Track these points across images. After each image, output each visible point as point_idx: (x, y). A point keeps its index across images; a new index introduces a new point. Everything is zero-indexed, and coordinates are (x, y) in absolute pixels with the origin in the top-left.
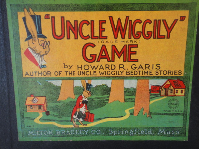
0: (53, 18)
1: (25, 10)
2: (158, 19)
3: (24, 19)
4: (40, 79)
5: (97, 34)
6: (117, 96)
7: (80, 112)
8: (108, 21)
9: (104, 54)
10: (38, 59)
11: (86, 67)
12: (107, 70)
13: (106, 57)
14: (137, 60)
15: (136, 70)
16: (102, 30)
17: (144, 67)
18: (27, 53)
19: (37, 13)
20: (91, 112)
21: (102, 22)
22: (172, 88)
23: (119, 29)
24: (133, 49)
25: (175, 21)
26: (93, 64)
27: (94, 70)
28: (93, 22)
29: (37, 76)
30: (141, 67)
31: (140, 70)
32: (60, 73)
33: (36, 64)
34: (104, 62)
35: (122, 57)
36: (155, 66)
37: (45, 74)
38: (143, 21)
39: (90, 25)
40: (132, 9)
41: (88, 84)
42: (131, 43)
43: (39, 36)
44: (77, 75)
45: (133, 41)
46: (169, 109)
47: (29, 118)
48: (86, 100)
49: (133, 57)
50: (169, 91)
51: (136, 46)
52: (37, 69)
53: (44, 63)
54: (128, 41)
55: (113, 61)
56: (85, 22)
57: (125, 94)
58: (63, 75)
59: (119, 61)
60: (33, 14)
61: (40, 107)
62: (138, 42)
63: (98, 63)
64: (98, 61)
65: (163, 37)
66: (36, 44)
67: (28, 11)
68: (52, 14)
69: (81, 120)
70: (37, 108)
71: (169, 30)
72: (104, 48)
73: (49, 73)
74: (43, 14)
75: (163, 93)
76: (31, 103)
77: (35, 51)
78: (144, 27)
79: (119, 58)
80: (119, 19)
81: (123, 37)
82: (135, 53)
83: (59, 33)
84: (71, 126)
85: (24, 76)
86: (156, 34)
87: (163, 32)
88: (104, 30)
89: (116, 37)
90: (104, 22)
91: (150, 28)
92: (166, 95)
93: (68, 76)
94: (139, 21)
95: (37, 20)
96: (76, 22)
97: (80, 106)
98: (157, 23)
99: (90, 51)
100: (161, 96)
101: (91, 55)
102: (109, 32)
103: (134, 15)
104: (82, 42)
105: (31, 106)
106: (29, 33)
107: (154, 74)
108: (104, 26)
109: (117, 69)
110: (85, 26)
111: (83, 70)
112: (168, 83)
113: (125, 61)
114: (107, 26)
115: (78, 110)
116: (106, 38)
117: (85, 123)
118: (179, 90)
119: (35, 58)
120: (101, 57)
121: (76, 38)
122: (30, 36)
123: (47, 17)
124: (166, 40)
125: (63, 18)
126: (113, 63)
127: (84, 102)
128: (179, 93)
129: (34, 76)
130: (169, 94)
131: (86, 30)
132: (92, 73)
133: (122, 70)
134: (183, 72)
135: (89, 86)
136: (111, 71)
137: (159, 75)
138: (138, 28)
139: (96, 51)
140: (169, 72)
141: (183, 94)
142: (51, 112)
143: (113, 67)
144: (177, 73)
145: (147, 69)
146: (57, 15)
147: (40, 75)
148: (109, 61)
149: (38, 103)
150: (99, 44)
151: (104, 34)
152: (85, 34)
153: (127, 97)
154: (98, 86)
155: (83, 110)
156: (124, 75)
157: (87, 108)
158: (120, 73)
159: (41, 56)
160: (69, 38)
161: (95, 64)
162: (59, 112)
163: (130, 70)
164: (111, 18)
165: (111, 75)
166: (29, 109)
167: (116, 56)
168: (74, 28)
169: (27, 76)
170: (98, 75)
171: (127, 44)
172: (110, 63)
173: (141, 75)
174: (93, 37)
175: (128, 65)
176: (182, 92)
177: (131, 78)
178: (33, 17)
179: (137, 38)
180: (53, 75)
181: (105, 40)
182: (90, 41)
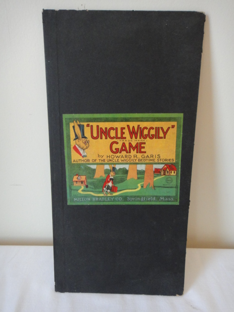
0: (92, 126)
1: (75, 122)
2: (158, 126)
3: (74, 127)
4: (82, 164)
5: (119, 135)
6: (132, 175)
7: (108, 186)
8: (126, 128)
9: (124, 148)
10: (81, 151)
11: (113, 157)
12: (126, 158)
13: (126, 150)
14: (145, 152)
15: (145, 158)
16: (122, 133)
17: (150, 156)
18: (75, 148)
19: (82, 123)
20: (115, 185)
21: (122, 129)
22: (168, 170)
23: (134, 132)
24: (142, 145)
25: (169, 128)
26: (117, 155)
27: (118, 158)
28: (117, 128)
29: (81, 162)
30: (148, 156)
31: (147, 158)
32: (95, 160)
33: (81, 155)
34: (124, 153)
35: (136, 150)
36: (157, 156)
37: (86, 161)
38: (149, 128)
39: (115, 131)
40: (142, 121)
41: (113, 168)
42: (141, 142)
43: (82, 137)
44: (106, 162)
45: (142, 140)
46: (166, 184)
47: (75, 190)
48: (112, 177)
49: (143, 150)
50: (166, 172)
51: (145, 143)
52: (81, 158)
53: (85, 154)
54: (139, 140)
55: (130, 152)
56: (112, 128)
57: (138, 174)
58: (98, 161)
59: (133, 153)
60: (79, 124)
61: (82, 182)
62: (145, 141)
63: (120, 154)
64: (120, 152)
65: (162, 138)
66: (81, 142)
67: (76, 122)
68: (91, 124)
69: (109, 191)
70: (80, 183)
71: (165, 133)
72: (124, 145)
73: (88, 160)
74: (85, 124)
75: (162, 173)
76: (76, 180)
77: (80, 147)
78: (149, 132)
79: (134, 150)
80: (133, 127)
81: (136, 138)
82: (144, 147)
83: (95, 135)
84: (102, 195)
85: (72, 162)
86: (157, 136)
87: (161, 135)
88: (124, 133)
89: (131, 138)
90: (124, 128)
91: (153, 132)
92: (164, 174)
93: (101, 162)
94: (146, 128)
95: (81, 127)
96: (106, 128)
97: (109, 182)
98: (157, 130)
99: (115, 146)
100: (161, 175)
101: (116, 149)
102: (127, 134)
103: (143, 125)
104: (110, 141)
105: (76, 182)
106: (76, 135)
107: (156, 161)
108: (124, 131)
109: (132, 158)
110: (112, 131)
111: (111, 159)
112: (166, 167)
113: (137, 152)
114: (126, 131)
115: (107, 184)
116: (125, 138)
117: (112, 193)
118: (173, 172)
119: (80, 151)
120: (122, 150)
121: (106, 138)
122: (77, 138)
123: (88, 125)
124: (163, 139)
125: (98, 126)
126: (129, 154)
127: (111, 179)
128: (173, 174)
129: (79, 162)
130: (166, 174)
131: (113, 134)
132: (116, 161)
133: (135, 158)
134: (174, 160)
135: (114, 169)
136: (128, 159)
137: (160, 162)
138: (146, 132)
139: (119, 146)
140: (166, 160)
141: (175, 174)
142: (89, 186)
143: (130, 157)
144: (171, 160)
145: (152, 158)
146: (95, 124)
147: (83, 162)
148: (127, 152)
149: (81, 180)
150: (120, 142)
151: (124, 136)
152: (112, 136)
153: (139, 176)
154: (120, 169)
155: (110, 184)
156: (137, 161)
157: (113, 183)
158: (134, 160)
159: (84, 150)
160: (101, 138)
161: (118, 154)
162: (94, 186)
163: (141, 158)
164: (128, 126)
165: (129, 162)
166: (75, 183)
167: (132, 150)
168: (105, 132)
169: (74, 162)
170: (120, 162)
171: (139, 142)
172: (128, 154)
173: (148, 162)
174: (117, 137)
175: (139, 155)
176: (174, 173)
177: (142, 164)
178: (79, 126)
179: (145, 138)
180: (91, 162)
181: (125, 140)
182: (115, 140)
